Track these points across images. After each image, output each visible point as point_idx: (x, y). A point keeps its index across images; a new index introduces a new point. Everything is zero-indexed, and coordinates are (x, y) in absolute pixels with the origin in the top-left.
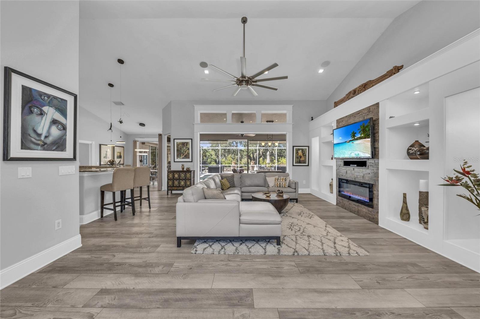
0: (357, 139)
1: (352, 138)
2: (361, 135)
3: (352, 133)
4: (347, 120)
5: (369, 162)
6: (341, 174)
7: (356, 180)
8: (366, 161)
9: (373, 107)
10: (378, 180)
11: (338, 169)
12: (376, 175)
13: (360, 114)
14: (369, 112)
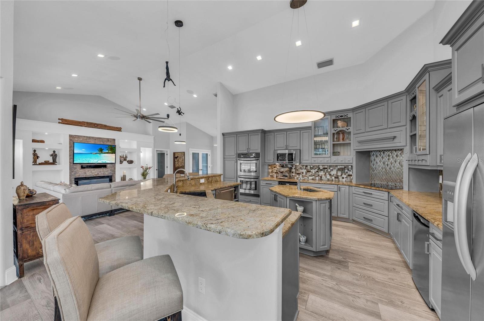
0: (105, 153)
1: (99, 152)
2: (109, 151)
3: (99, 149)
4: (86, 139)
5: (108, 165)
6: (77, 174)
7: (97, 176)
8: (106, 165)
9: (112, 140)
10: (115, 173)
11: (72, 172)
12: (114, 171)
13: (101, 139)
14: (109, 141)
